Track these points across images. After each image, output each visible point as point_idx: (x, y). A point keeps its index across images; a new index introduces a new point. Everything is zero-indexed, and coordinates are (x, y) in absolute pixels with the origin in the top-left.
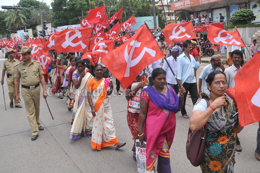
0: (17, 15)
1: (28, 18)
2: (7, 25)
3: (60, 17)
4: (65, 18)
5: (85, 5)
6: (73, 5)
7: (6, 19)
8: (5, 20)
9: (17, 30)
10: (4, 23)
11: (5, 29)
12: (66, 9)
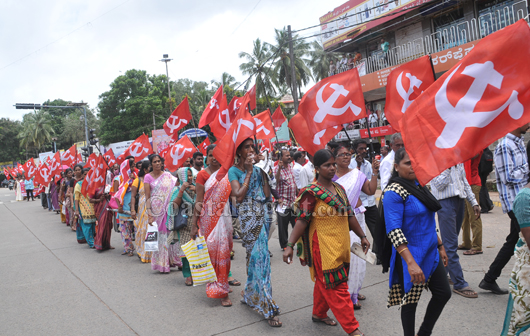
0: (40, 126)
1: (58, 132)
2: (21, 145)
3: (113, 126)
4: (123, 128)
5: (157, 104)
6: (137, 104)
7: (21, 135)
8: (18, 137)
9: (39, 152)
10: (17, 142)
11: (18, 152)
12: (124, 113)
